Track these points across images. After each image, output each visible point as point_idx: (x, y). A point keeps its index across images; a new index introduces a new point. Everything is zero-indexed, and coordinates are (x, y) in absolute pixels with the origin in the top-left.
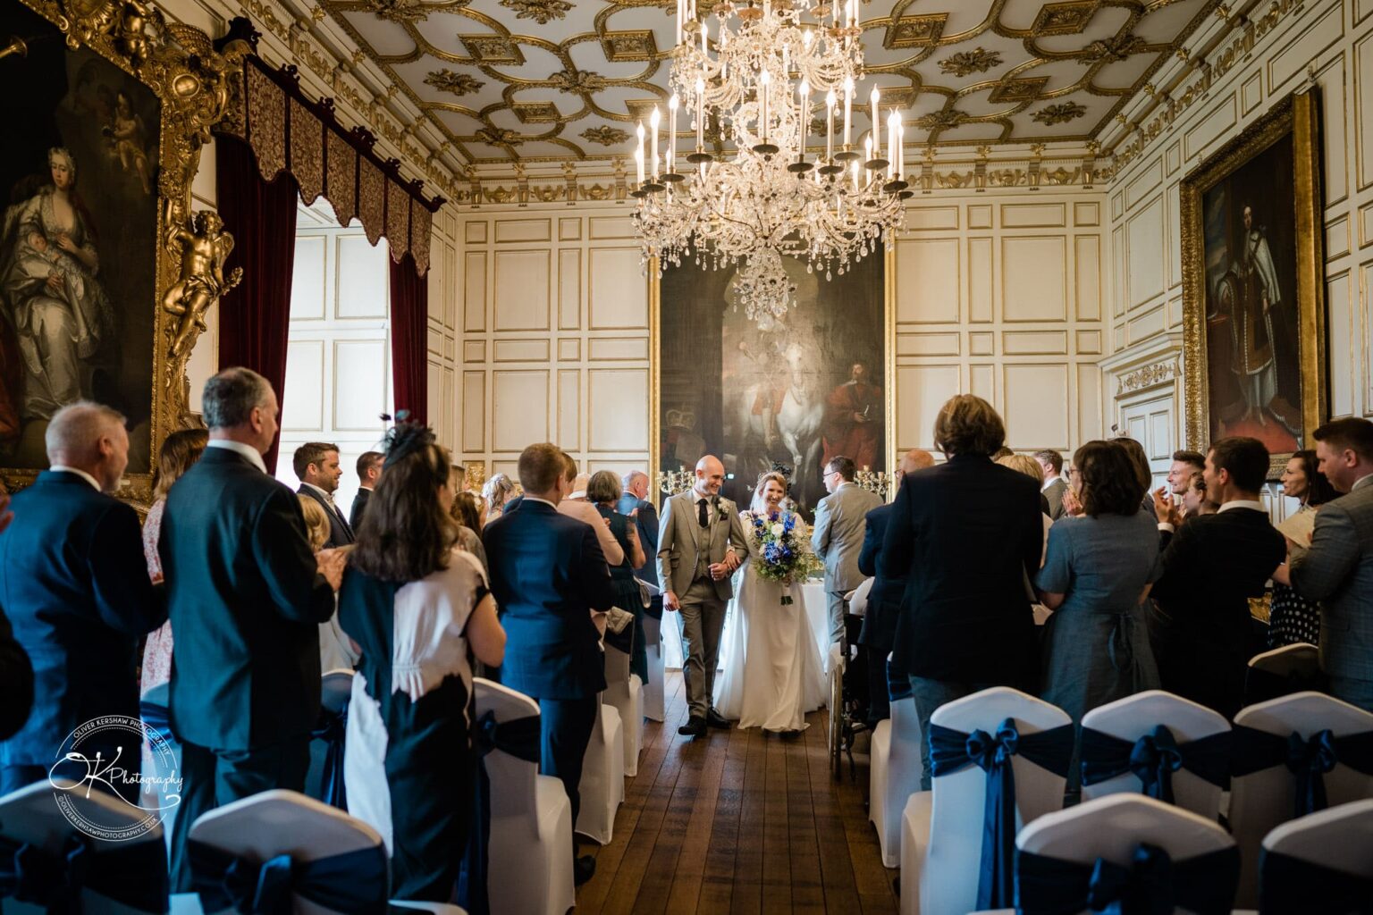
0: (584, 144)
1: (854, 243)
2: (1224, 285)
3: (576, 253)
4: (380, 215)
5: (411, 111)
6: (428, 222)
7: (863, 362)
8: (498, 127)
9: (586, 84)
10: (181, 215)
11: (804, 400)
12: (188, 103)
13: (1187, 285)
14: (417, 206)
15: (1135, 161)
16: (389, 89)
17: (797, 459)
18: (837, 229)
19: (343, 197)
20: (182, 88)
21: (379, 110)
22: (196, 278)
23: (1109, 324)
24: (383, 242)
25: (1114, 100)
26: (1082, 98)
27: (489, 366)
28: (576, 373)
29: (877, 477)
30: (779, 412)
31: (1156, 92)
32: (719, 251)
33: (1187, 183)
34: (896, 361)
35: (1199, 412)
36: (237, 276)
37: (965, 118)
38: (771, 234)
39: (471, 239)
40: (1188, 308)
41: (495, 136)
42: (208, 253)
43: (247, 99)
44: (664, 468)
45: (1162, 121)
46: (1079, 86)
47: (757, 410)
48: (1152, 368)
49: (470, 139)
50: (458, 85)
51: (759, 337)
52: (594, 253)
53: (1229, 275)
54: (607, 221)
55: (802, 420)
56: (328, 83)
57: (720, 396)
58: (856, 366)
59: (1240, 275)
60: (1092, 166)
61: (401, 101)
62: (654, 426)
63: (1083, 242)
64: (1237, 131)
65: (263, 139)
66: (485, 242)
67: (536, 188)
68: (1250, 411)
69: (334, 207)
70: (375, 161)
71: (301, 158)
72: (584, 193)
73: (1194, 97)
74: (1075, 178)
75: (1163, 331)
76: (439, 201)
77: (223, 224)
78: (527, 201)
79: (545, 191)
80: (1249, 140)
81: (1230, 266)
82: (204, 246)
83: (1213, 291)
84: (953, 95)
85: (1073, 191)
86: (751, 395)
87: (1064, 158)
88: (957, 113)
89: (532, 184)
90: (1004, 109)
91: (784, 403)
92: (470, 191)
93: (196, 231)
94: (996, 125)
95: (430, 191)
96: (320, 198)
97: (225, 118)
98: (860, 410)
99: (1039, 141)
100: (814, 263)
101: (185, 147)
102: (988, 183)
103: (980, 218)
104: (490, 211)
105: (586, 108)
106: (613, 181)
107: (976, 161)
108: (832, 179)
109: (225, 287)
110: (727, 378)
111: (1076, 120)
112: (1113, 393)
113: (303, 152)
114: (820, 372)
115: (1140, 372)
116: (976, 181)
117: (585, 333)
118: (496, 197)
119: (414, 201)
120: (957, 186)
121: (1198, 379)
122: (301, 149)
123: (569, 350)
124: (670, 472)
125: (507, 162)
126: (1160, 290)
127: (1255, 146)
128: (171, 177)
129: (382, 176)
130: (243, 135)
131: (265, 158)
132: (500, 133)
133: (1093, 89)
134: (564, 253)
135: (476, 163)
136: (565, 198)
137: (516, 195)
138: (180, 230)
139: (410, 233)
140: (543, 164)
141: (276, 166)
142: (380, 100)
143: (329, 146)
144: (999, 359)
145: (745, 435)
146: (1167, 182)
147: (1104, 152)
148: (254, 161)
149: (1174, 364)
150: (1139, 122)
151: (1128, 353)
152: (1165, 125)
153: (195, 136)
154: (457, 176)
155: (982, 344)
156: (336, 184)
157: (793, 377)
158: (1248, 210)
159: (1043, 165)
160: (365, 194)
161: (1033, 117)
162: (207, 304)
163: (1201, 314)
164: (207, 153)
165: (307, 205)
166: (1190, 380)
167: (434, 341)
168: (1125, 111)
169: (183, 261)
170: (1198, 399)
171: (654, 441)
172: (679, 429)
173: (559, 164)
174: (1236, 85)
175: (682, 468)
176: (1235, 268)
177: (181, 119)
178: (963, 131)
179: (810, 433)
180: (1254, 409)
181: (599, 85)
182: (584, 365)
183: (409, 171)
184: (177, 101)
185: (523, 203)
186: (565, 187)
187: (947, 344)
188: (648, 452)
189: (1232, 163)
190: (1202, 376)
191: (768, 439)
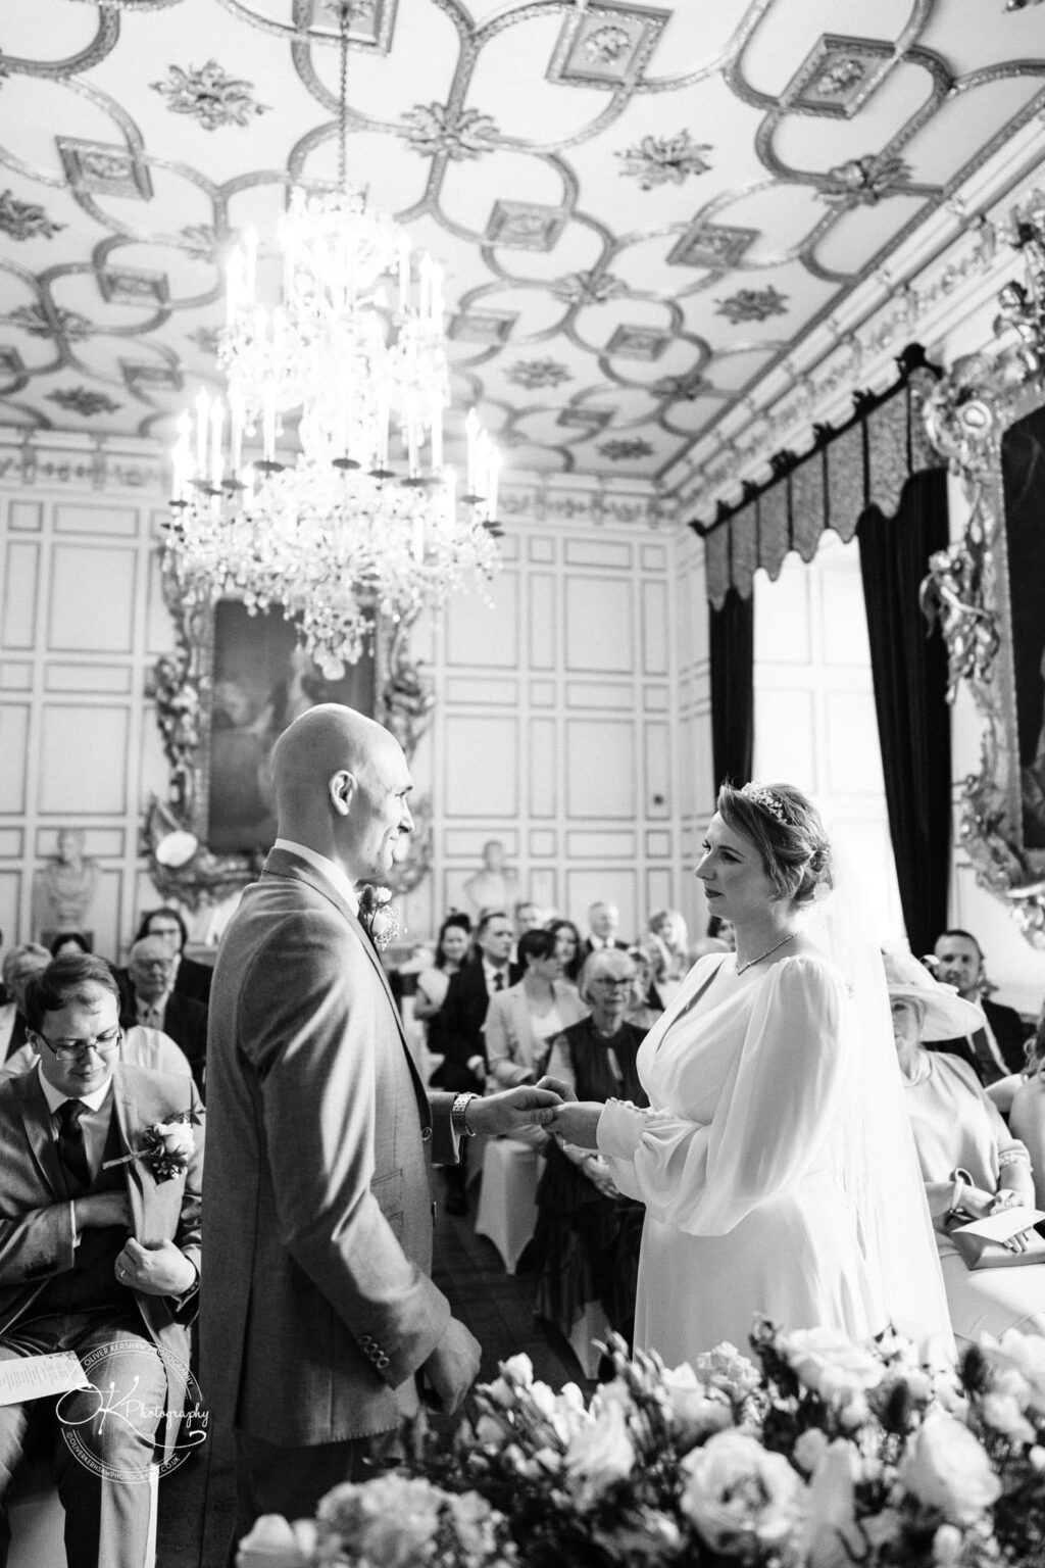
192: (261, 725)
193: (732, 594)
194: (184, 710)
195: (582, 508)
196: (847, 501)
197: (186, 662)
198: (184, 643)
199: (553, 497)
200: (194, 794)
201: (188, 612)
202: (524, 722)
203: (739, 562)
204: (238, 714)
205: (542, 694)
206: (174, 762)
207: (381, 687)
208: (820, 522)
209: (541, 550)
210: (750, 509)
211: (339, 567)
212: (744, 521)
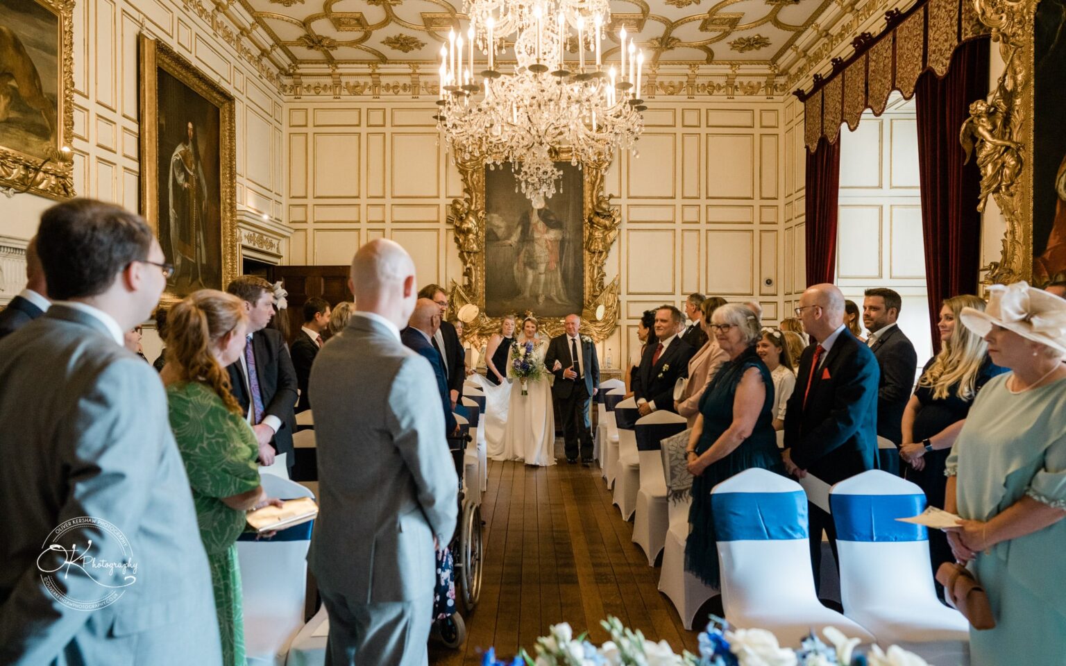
192: (514, 239)
193: (823, 141)
194: (469, 231)
195: (719, 87)
196: (910, 67)
197: (469, 201)
198: (467, 190)
199: (699, 81)
200: (476, 281)
201: (470, 171)
202: (679, 232)
203: (829, 117)
204: (501, 232)
205: (691, 214)
206: (465, 263)
207: (587, 212)
208: (889, 85)
209: (691, 118)
210: (838, 79)
211: (540, 137)
212: (833, 88)
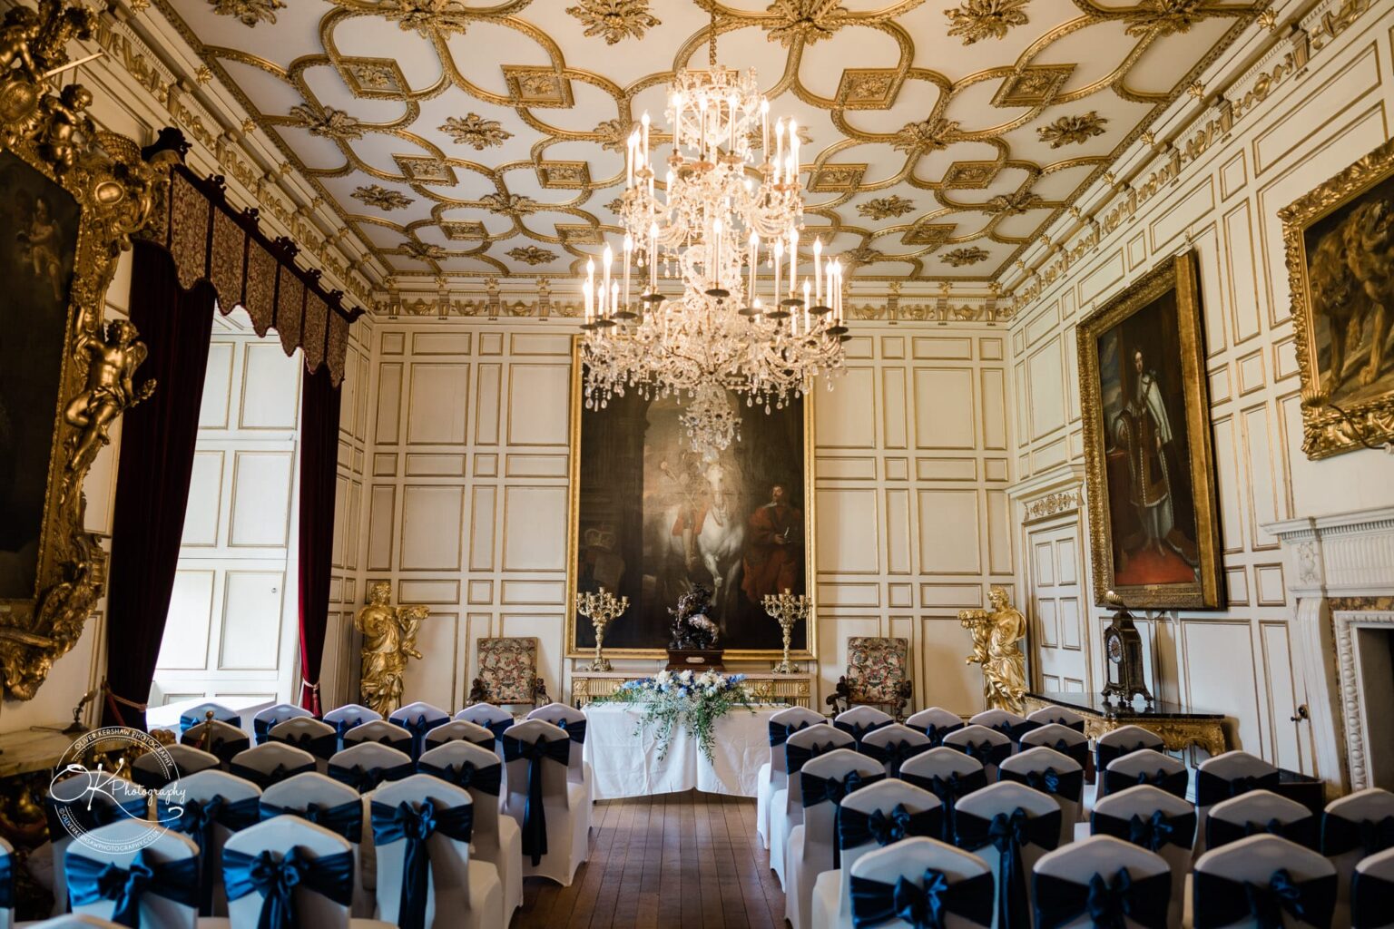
0: (510, 263)
1: (793, 380)
2: (1120, 423)
3: (496, 368)
4: (296, 325)
5: (334, 222)
6: (345, 332)
7: (783, 485)
8: (423, 241)
9: (517, 207)
10: (93, 323)
11: (725, 521)
12: (110, 210)
13: (1087, 420)
14: (335, 316)
15: (1034, 304)
16: (314, 201)
17: (718, 580)
18: (777, 366)
19: (261, 306)
20: (105, 195)
21: (302, 220)
22: (104, 389)
23: (1015, 452)
24: (299, 352)
25: (1014, 248)
26: (985, 244)
27: (400, 480)
28: (492, 490)
29: (798, 600)
30: (700, 533)
31: (1051, 243)
32: (661, 382)
33: (1082, 327)
34: (815, 484)
35: (1103, 540)
36: (150, 388)
37: (879, 256)
38: (716, 370)
39: (386, 349)
40: (1089, 442)
41: (420, 250)
42: (119, 363)
43: (171, 207)
44: (582, 589)
45: (1057, 269)
46: (983, 234)
47: (677, 532)
48: (1057, 496)
49: (392, 252)
50: (386, 200)
51: (680, 458)
52: (515, 368)
53: (1125, 413)
54: (529, 338)
55: (723, 542)
56: (253, 193)
57: (640, 515)
58: (776, 489)
59: (1134, 414)
60: (994, 305)
61: (325, 213)
62: (573, 545)
63: (989, 375)
64: (1126, 283)
65: (184, 247)
66: (402, 354)
67: (458, 302)
68: (1149, 542)
69: (252, 317)
70: (296, 271)
71: (221, 267)
72: (507, 310)
73: (1086, 251)
74: (980, 315)
75: (1066, 462)
76: (358, 312)
77: (137, 334)
78: (447, 315)
79: (467, 306)
80: (1137, 293)
81: (1125, 405)
82: (115, 356)
83: (1110, 428)
84: (869, 236)
85: (978, 327)
86: (672, 516)
87: (969, 296)
88: (872, 252)
89: (453, 298)
90: (916, 250)
91: (705, 524)
92: (388, 302)
93: (107, 339)
94: (907, 264)
95: (348, 303)
96: (238, 307)
97: (147, 226)
98: (781, 532)
99: (947, 280)
100: (754, 397)
101: (103, 254)
102: (900, 317)
103: (894, 348)
104: (408, 322)
105: (514, 229)
106: (537, 299)
107: (889, 295)
108: (780, 324)
109: (134, 399)
110: (649, 498)
111: (979, 263)
112: (1020, 519)
113: (224, 261)
114: (740, 493)
115: (1045, 500)
116: (889, 314)
117: (503, 449)
118: (415, 308)
119: (333, 311)
120: (871, 318)
121: (1101, 510)
122: (221, 258)
123: (486, 466)
124: (588, 594)
125: (429, 275)
126: (1061, 424)
127: (1143, 298)
128: (85, 284)
129: (301, 285)
130: (164, 244)
131: (186, 266)
132: (425, 247)
133: (996, 238)
134: (484, 368)
135: (397, 274)
136: (487, 313)
137: (436, 308)
138: (90, 339)
139: (326, 343)
140: (466, 279)
141: (195, 274)
142: (303, 211)
143: (251, 256)
144: (913, 484)
145: (665, 555)
146: (1064, 325)
147: (1005, 293)
148: (173, 269)
149: (1078, 494)
150: (1037, 268)
151: (1035, 481)
152: (1060, 272)
153: (115, 243)
154: (376, 287)
155: (897, 469)
156: (254, 294)
157: (713, 497)
158: (1139, 355)
159: (950, 302)
160: (282, 304)
161: (941, 259)
162: (112, 416)
163: (1101, 448)
164: (125, 261)
165: (224, 314)
166: (1093, 510)
167: (344, 454)
168: (1023, 257)
169: (90, 371)
170: (1101, 529)
171: (572, 560)
172: (598, 549)
173: (482, 280)
174: (1122, 243)
175: (601, 590)
176: (1130, 407)
177: (101, 226)
178: (878, 268)
179: (731, 554)
180: (1154, 540)
181: (528, 209)
182: (501, 481)
183: (329, 282)
184: (99, 208)
185: (443, 316)
186: (487, 302)
187: (863, 468)
188: (565, 571)
189: (1122, 312)
190: (1104, 507)
191: (689, 560)
